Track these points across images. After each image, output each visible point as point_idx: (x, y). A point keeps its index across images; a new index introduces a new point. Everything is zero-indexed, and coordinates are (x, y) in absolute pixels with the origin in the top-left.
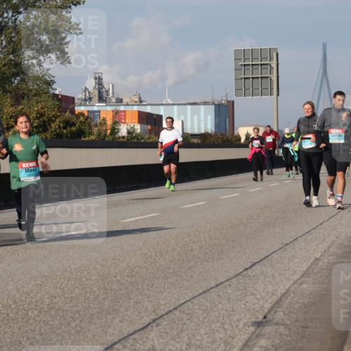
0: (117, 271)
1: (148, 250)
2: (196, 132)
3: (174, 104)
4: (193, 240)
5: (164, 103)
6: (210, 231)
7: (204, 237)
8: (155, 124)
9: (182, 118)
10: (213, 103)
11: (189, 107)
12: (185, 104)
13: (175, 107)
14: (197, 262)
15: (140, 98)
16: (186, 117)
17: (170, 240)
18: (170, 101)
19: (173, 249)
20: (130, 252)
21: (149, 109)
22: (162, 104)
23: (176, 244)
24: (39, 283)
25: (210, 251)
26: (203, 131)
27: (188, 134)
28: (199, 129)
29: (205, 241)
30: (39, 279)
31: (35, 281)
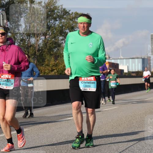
0: (100, 133)
1: (113, 123)
2: (134, 70)
3: (124, 59)
4: (133, 118)
5: (120, 58)
6: (141, 114)
7: (138, 117)
8: (116, 68)
9: (128, 65)
10: (141, 58)
11: (130, 60)
12: (129, 59)
13: (125, 60)
14: (135, 128)
15: (109, 56)
16: (129, 64)
17: (123, 118)
18: (122, 57)
19: (125, 123)
20: (106, 124)
21: (113, 61)
22: (119, 59)
23: (126, 120)
24: (67, 138)
25: (141, 123)
26: (137, 70)
27: (130, 72)
28: (135, 69)
29: (139, 119)
30: (66, 136)
31: (65, 137)
